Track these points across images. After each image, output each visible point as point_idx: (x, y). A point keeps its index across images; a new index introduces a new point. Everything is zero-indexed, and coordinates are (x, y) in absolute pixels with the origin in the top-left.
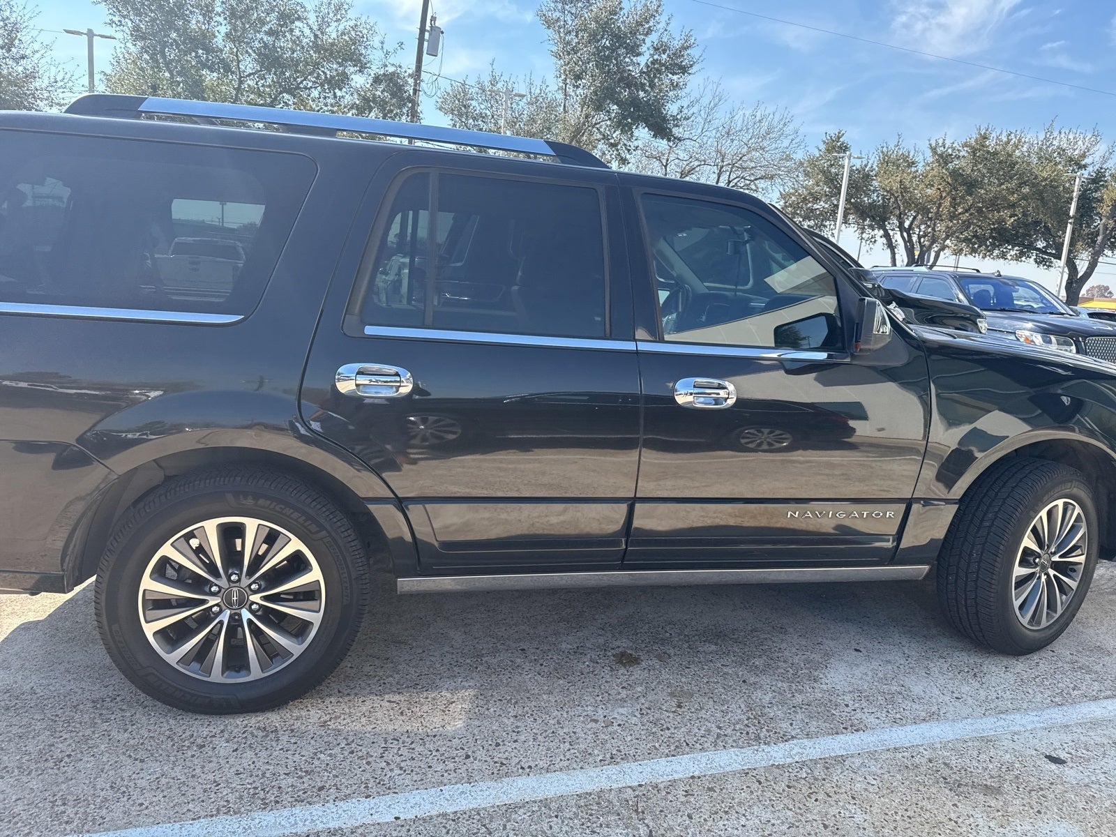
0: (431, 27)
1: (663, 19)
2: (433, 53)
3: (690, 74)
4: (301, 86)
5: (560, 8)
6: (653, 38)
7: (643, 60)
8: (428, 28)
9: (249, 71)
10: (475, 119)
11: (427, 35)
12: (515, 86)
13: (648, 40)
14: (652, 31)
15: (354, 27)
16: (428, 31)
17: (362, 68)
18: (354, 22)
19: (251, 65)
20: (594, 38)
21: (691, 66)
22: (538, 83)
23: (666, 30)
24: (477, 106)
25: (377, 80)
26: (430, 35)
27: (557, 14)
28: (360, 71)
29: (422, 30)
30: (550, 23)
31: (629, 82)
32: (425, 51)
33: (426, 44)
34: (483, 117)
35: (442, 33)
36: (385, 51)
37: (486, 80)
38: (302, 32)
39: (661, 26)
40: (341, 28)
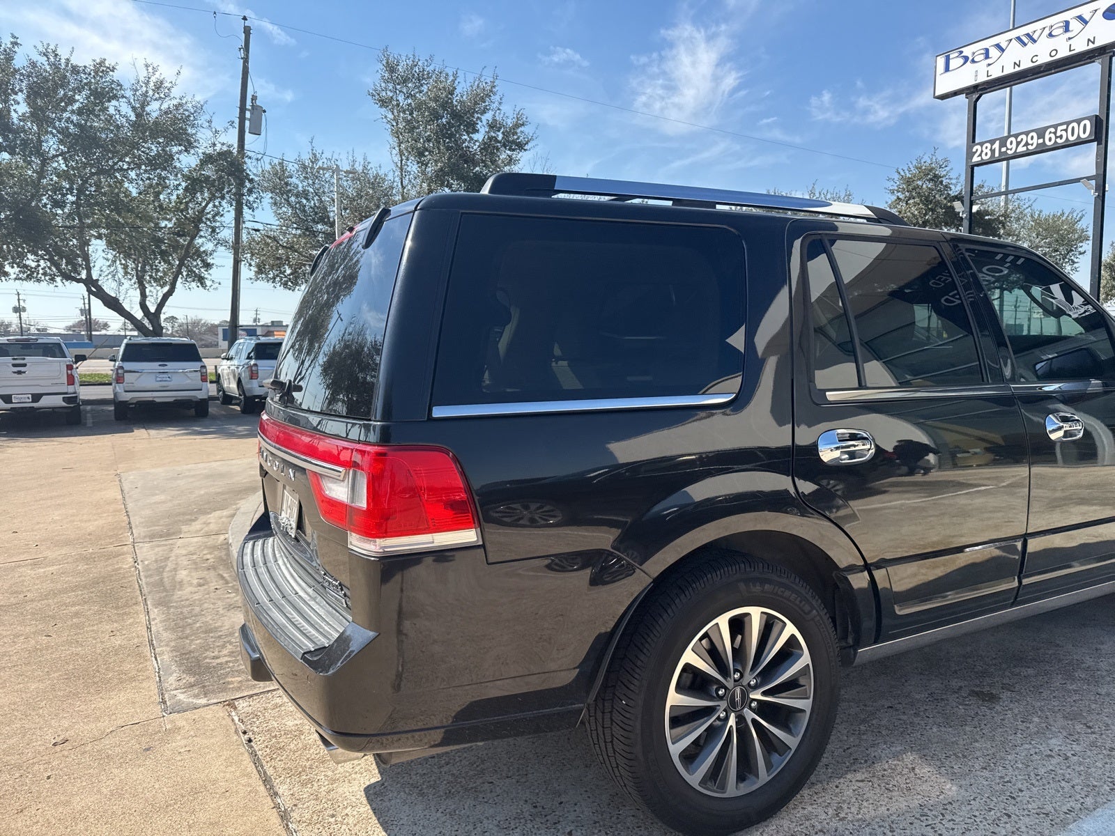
0: (253, 106)
1: (496, 98)
2: (256, 131)
3: (525, 150)
4: (116, 167)
5: (391, 88)
6: (488, 116)
7: (479, 137)
8: (249, 106)
9: (53, 152)
10: (297, 196)
11: (248, 115)
12: (338, 163)
13: (484, 118)
14: (488, 110)
15: (177, 107)
16: (249, 110)
17: (189, 145)
18: (178, 100)
19: (55, 146)
20: (436, 116)
21: (527, 143)
22: (360, 159)
23: (499, 109)
24: (297, 182)
25: (208, 159)
26: (252, 114)
27: (390, 94)
28: (186, 151)
29: (243, 109)
30: (384, 103)
31: (469, 159)
32: (247, 130)
33: (247, 123)
34: (305, 194)
35: (265, 111)
36: (214, 130)
37: (306, 158)
38: (119, 111)
39: (495, 106)
40: (165, 106)
